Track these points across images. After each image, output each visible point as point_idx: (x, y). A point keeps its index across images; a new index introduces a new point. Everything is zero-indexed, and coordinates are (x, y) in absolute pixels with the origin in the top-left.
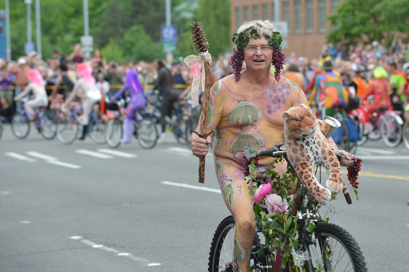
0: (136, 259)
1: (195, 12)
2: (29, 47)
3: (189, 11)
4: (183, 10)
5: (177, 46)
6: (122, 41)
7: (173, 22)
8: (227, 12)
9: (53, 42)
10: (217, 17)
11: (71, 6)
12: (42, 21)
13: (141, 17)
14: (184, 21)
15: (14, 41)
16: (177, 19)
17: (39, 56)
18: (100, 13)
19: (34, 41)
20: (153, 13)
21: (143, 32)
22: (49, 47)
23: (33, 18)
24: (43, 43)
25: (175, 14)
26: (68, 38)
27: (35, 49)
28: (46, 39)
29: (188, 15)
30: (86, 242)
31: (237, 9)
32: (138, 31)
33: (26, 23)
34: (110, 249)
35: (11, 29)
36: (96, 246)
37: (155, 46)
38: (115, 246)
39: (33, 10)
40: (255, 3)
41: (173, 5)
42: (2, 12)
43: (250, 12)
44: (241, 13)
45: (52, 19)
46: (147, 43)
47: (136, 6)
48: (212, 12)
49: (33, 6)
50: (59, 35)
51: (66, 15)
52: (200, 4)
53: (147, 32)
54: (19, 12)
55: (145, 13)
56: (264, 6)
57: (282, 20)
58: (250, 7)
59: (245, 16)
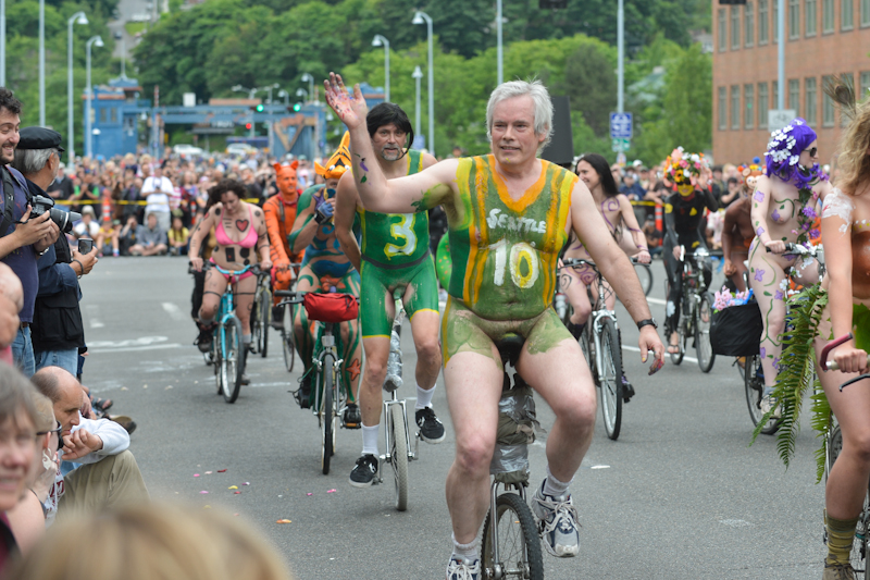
1: (659, 94)
2: (418, 142)
3: (650, 92)
4: (642, 90)
5: (632, 141)
7: (626, 108)
8: (709, 95)
9: (451, 134)
10: (691, 101)
11: (479, 82)
12: (436, 103)
13: (579, 100)
14: (643, 106)
16: (633, 103)
19: (424, 132)
20: (597, 94)
21: (582, 120)
22: (446, 141)
23: (424, 99)
24: (436, 134)
25: (631, 95)
27: (426, 147)
28: (442, 130)
29: (650, 98)
31: (721, 90)
33: (414, 106)
37: (601, 142)
39: (425, 87)
40: (749, 81)
41: (627, 82)
42: (379, 89)
43: (739, 95)
44: (727, 96)
45: (451, 101)
46: (588, 138)
47: (572, 83)
48: (685, 94)
49: (424, 80)
50: (461, 124)
51: (472, 95)
52: (667, 81)
53: (588, 122)
54: (402, 88)
55: (586, 93)
56: (761, 85)
57: (788, 106)
58: (741, 87)
59: (733, 100)
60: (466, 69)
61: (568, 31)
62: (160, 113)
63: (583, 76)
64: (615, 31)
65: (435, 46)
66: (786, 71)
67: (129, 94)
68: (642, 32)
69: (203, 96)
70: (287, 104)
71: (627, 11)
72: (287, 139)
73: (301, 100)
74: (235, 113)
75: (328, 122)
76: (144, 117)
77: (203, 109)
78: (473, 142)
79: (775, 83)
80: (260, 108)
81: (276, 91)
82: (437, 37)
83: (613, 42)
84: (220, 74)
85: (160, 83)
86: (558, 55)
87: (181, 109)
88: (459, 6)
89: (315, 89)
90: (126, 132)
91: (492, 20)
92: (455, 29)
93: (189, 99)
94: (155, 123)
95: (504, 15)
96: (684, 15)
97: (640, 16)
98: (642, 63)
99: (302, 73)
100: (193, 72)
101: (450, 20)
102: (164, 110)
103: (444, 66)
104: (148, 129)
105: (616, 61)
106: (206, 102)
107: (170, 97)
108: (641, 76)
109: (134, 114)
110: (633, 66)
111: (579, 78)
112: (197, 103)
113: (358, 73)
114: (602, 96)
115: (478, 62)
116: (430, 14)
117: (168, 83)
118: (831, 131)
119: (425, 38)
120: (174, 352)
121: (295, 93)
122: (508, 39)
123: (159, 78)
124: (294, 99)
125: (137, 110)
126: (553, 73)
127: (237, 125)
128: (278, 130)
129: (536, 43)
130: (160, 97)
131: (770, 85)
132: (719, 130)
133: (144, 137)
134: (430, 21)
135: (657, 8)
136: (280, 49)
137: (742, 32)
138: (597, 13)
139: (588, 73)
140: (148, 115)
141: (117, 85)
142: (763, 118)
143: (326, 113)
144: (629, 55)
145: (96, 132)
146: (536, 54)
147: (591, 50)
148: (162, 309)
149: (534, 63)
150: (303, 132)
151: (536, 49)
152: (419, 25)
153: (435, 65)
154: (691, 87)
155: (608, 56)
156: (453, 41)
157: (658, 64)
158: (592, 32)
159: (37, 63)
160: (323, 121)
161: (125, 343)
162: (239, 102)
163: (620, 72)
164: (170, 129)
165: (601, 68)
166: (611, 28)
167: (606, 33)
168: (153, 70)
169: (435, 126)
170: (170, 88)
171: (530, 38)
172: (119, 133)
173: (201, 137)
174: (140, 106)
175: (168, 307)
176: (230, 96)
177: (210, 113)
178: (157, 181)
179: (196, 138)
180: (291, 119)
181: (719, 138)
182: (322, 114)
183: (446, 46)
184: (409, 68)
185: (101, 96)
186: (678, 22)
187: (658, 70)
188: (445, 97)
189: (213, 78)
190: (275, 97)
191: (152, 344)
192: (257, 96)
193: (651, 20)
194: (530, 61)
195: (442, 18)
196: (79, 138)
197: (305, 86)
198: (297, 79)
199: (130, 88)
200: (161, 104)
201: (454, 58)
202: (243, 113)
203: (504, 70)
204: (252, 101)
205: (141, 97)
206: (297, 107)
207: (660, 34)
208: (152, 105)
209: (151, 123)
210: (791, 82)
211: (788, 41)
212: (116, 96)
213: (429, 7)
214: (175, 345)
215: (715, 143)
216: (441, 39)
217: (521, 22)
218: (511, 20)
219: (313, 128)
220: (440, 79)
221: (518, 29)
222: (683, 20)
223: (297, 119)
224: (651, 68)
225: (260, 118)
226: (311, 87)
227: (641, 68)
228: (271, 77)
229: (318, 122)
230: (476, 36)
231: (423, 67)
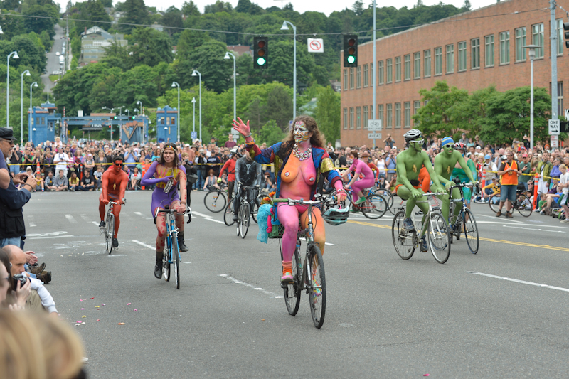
0: (267, 292)
1: (314, 111)
2: (193, 134)
3: (310, 110)
4: (306, 110)
6: (260, 131)
8: (339, 112)
9: (211, 131)
10: (329, 115)
11: (224, 105)
12: (202, 115)
13: (274, 114)
15: (183, 130)
17: (200, 141)
18: (245, 110)
19: (197, 130)
20: (283, 111)
21: (276, 125)
22: (208, 134)
23: (197, 113)
25: (300, 112)
26: (222, 128)
27: (198, 137)
28: (205, 129)
29: (310, 113)
30: (231, 278)
31: (345, 109)
32: (272, 124)
33: (192, 117)
34: (248, 285)
35: (180, 121)
36: (237, 282)
38: (252, 283)
39: (197, 107)
40: (358, 105)
41: (298, 106)
42: (175, 108)
43: (354, 112)
44: (348, 113)
45: (210, 115)
46: (279, 133)
47: (271, 106)
48: (326, 112)
49: (197, 104)
50: (216, 126)
51: (221, 111)
52: (318, 105)
53: (279, 125)
54: (186, 108)
55: (277, 111)
56: (365, 107)
57: (378, 118)
58: (355, 108)
59: (351, 115)
60: (217, 99)
61: (269, 80)
62: (66, 120)
63: (276, 102)
64: (292, 80)
65: (202, 87)
66: (377, 101)
67: (51, 110)
68: (306, 81)
69: (87, 112)
70: (129, 116)
71: (298, 71)
72: (129, 133)
73: (136, 114)
74: (103, 120)
75: (149, 124)
76: (58, 122)
77: (87, 118)
78: (222, 135)
79: (372, 106)
80: (115, 118)
81: (124, 109)
82: (203, 83)
83: (291, 86)
84: (96, 101)
85: (66, 105)
86: (264, 92)
87: (76, 118)
88: (215, 67)
89: (143, 108)
90: (49, 129)
91: (232, 74)
92: (213, 79)
93: (80, 113)
94: (63, 125)
95: (237, 72)
96: (327, 72)
97: (305, 73)
98: (306, 96)
99: (136, 100)
100: (83, 100)
101: (211, 74)
102: (68, 119)
103: (207, 97)
104: (60, 128)
105: (293, 95)
106: (89, 115)
107: (71, 112)
108: (306, 102)
109: (54, 120)
110: (301, 97)
111: (274, 103)
112: (84, 115)
113: (164, 100)
114: (286, 112)
115: (224, 95)
116: (200, 71)
117: (70, 105)
118: (400, 130)
119: (198, 83)
120: (70, 239)
121: (133, 111)
122: (239, 84)
123: (66, 102)
124: (132, 113)
125: (55, 119)
126: (261, 101)
127: (104, 126)
128: (124, 129)
129: (253, 86)
130: (66, 113)
131: (369, 107)
132: (344, 129)
133: (58, 132)
134: (200, 75)
135: (314, 69)
136: (126, 88)
137: (355, 80)
138: (283, 71)
139: (279, 101)
140: (60, 121)
141: (45, 106)
142: (366, 124)
143: (148, 120)
144: (299, 92)
145: (34, 129)
146: (253, 91)
147: (281, 89)
148: (65, 217)
149: (252, 96)
150: (137, 129)
151: (253, 89)
152: (195, 76)
153: (202, 96)
154: (329, 108)
155: (289, 92)
156: (212, 85)
157: (314, 97)
158: (281, 80)
159: (6, 95)
160: (147, 124)
161: (46, 234)
162: (105, 114)
163: (294, 100)
164: (71, 128)
165: (285, 98)
166: (290, 78)
167: (288, 82)
168: (63, 99)
169: (202, 127)
170: (71, 108)
171: (250, 84)
172: (46, 130)
173: (86, 132)
174: (56, 116)
175: (68, 216)
176: (100, 112)
177: (91, 120)
178: (61, 155)
179: (83, 132)
180: (131, 123)
181: (343, 134)
182: (146, 121)
183: (208, 87)
184: (190, 98)
185: (36, 111)
186: (324, 76)
187: (314, 100)
188: (207, 112)
189: (92, 103)
190: (123, 113)
191: (59, 235)
192: (114, 112)
193: (311, 75)
194: (250, 95)
195: (206, 73)
196: (26, 132)
197: (137, 107)
198: (134, 103)
199: (52, 107)
200: (66, 116)
201: (212, 93)
202: (107, 120)
203: (237, 99)
204: (112, 114)
205: (57, 112)
206: (134, 118)
207: (315, 82)
208: (62, 116)
209: (61, 125)
210: (380, 106)
211: (378, 86)
212: (45, 112)
213: (200, 68)
214: (71, 236)
215: (341, 136)
216: (206, 84)
217: (245, 75)
218: (241, 74)
219: (142, 128)
220: (205, 103)
221: (244, 79)
222: (326, 75)
223: (134, 123)
224: (310, 98)
225: (115, 123)
226: (141, 107)
227: (304, 99)
228: (121, 102)
229: (144, 125)
230: (223, 82)
231: (196, 97)
